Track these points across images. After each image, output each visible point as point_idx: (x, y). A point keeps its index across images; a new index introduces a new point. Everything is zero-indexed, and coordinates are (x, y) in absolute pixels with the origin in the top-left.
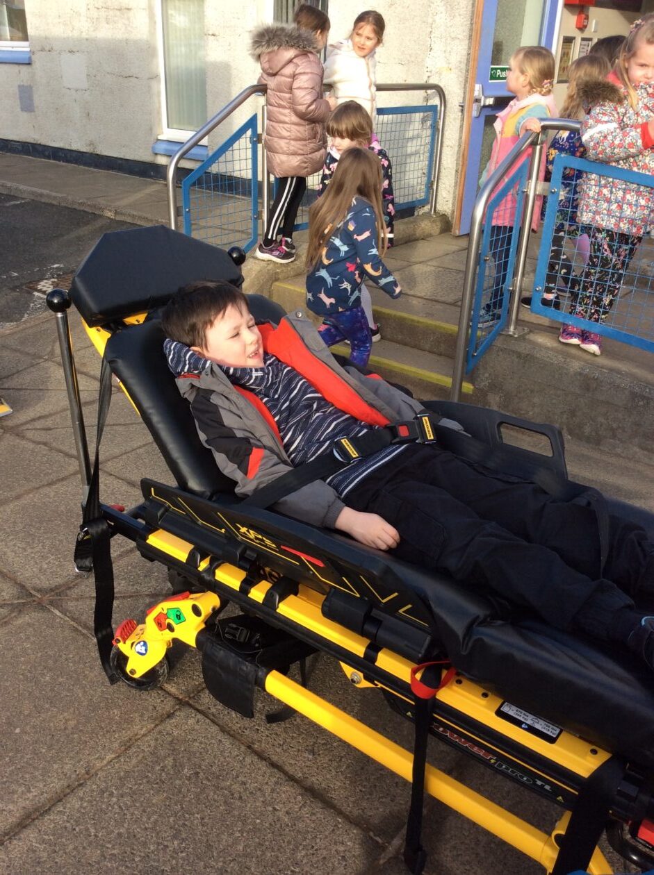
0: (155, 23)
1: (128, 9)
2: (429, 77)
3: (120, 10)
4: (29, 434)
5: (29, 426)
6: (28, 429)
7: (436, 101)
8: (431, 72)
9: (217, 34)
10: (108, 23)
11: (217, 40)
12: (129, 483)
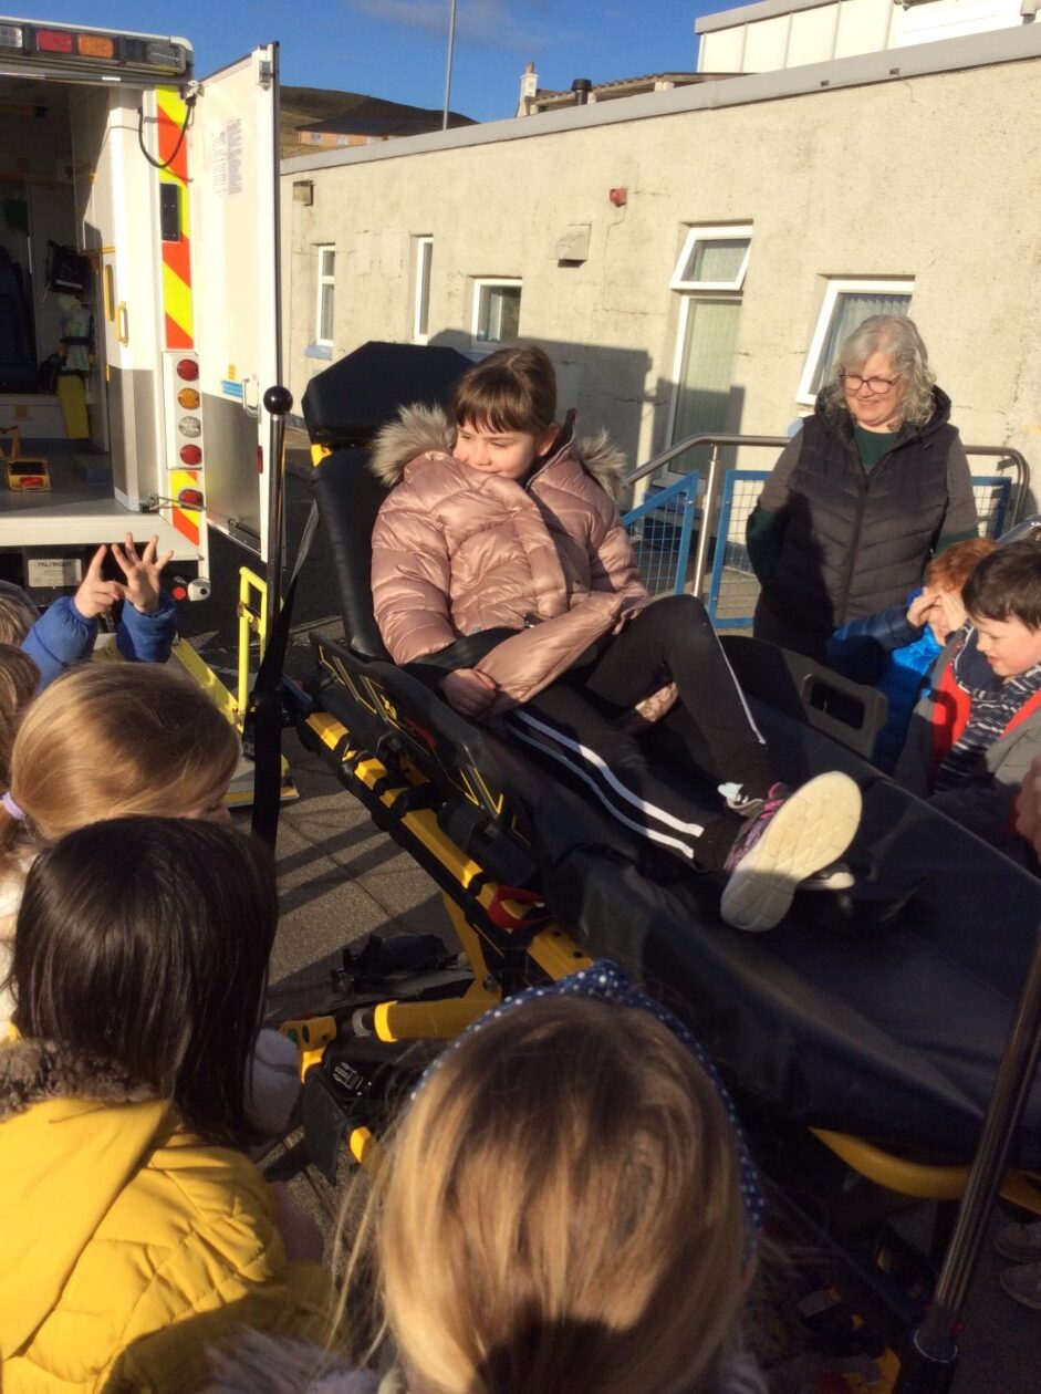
0: (675, 333)
1: (644, 314)
2: (1009, 437)
3: (633, 314)
4: (305, 828)
5: (311, 818)
6: (308, 821)
7: (1012, 473)
8: (1012, 430)
9: (751, 352)
10: (615, 330)
11: (750, 361)
12: (381, 906)
